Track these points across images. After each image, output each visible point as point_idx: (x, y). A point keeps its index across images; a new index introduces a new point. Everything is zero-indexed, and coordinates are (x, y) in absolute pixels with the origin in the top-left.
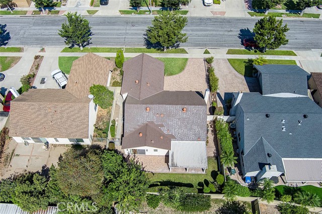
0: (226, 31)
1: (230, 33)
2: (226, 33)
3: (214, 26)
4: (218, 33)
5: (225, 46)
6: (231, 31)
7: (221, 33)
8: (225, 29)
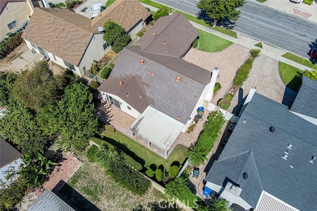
0: (298, 33)
1: (302, 38)
2: (297, 36)
3: (287, 24)
4: (286, 32)
5: (286, 48)
6: (305, 36)
7: (291, 34)
8: (299, 32)
